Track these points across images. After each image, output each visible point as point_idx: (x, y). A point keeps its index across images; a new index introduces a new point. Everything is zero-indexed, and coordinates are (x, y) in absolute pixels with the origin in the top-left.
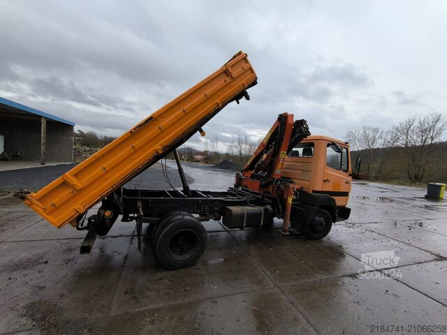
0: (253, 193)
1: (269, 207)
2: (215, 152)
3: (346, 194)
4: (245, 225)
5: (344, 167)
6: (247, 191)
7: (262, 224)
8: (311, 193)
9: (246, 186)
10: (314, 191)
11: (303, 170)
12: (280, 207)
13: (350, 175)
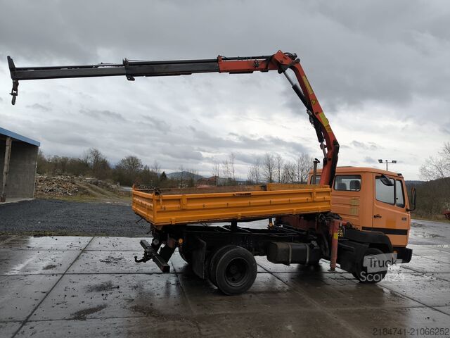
0: (296, 230)
1: (314, 243)
2: (230, 179)
3: (405, 232)
4: (290, 260)
5: (400, 201)
6: (289, 228)
7: (308, 260)
8: (361, 229)
9: (288, 224)
10: (363, 228)
11: (351, 205)
12: (327, 243)
13: (407, 210)
